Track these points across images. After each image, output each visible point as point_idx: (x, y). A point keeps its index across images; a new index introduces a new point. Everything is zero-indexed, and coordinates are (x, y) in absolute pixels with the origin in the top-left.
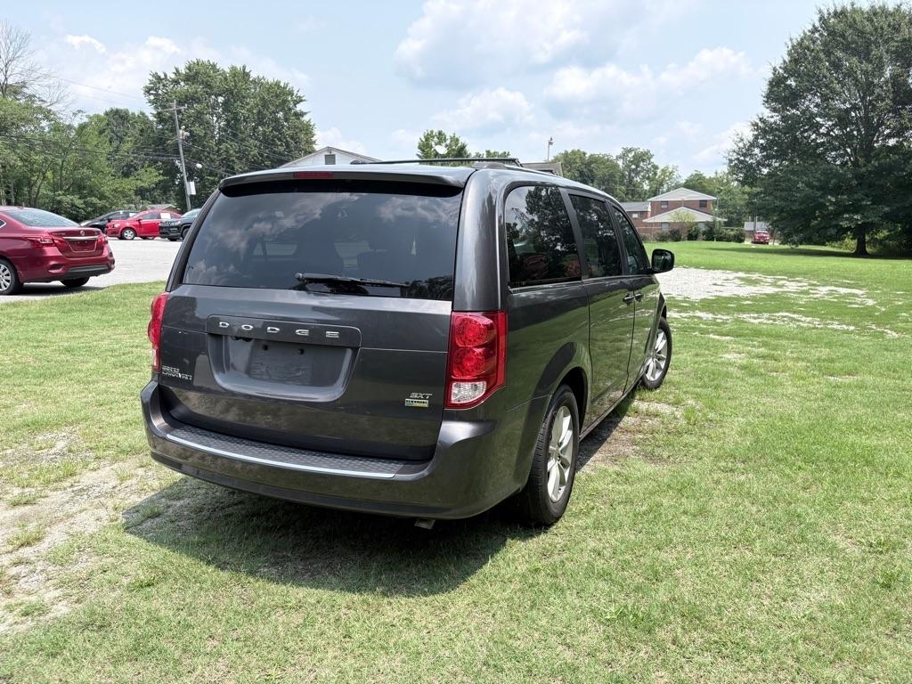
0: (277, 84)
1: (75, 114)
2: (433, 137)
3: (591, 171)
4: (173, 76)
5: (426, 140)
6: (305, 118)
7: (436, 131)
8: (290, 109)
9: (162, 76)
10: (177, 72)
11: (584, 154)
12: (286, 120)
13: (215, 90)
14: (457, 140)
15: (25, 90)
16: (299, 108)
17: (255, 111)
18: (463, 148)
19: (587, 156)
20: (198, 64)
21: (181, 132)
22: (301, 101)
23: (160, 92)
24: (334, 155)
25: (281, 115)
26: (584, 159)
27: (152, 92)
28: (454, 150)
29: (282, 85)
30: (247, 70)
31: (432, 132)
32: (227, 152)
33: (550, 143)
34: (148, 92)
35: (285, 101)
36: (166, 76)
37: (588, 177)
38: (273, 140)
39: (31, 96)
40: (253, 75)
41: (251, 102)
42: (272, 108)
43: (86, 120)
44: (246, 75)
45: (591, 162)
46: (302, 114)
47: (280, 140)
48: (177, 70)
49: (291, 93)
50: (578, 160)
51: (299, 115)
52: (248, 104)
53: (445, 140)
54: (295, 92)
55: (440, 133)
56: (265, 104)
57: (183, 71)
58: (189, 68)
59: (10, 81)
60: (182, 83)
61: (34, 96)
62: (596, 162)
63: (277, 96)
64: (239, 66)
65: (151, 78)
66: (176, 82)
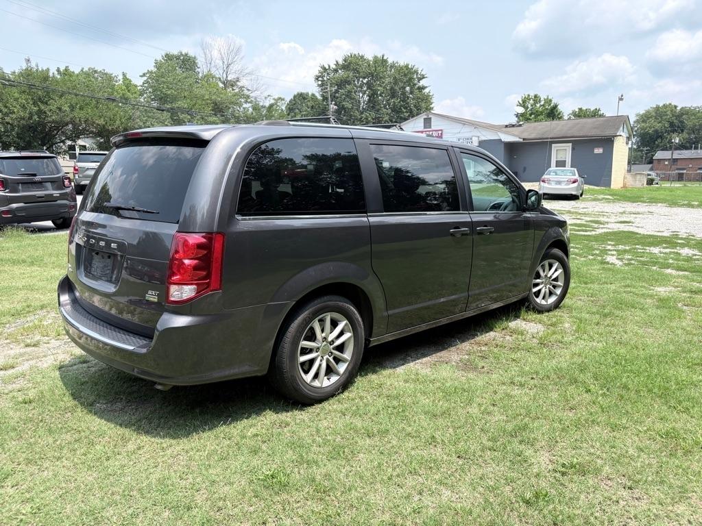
0: (407, 66)
1: (266, 98)
2: (530, 99)
3: (682, 122)
4: (334, 67)
5: (523, 102)
6: (426, 91)
7: (532, 95)
8: (415, 85)
9: (327, 68)
10: (337, 64)
11: (676, 107)
12: (411, 93)
13: (361, 74)
14: (551, 101)
15: (238, 83)
16: (422, 83)
17: (388, 88)
18: (555, 107)
19: (678, 108)
20: (351, 56)
21: (332, 106)
22: (424, 78)
23: (325, 79)
24: (431, 118)
25: (408, 89)
26: (675, 112)
27: (320, 79)
28: (547, 109)
29: (410, 67)
30: (385, 58)
31: (529, 95)
32: (367, 119)
33: (621, 99)
34: (317, 79)
35: (411, 79)
36: (329, 67)
37: (678, 127)
38: (400, 109)
39: (241, 87)
40: (390, 61)
41: (387, 80)
42: (401, 85)
43: (273, 102)
44: (384, 61)
45: (683, 114)
46: (424, 88)
47: (406, 108)
48: (337, 62)
49: (416, 72)
50: (669, 113)
51: (421, 88)
52: (383, 83)
53: (540, 101)
54: (419, 72)
55: (536, 96)
56: (396, 81)
57: (341, 62)
58: (345, 60)
59: (229, 79)
60: (340, 71)
61: (243, 87)
62: (687, 114)
63: (405, 75)
64: (379, 56)
65: (320, 69)
66: (336, 71)
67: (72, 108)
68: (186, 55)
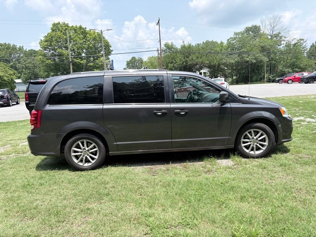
15: (280, 35)
43: (296, 41)
67: (197, 58)
68: (255, 26)
